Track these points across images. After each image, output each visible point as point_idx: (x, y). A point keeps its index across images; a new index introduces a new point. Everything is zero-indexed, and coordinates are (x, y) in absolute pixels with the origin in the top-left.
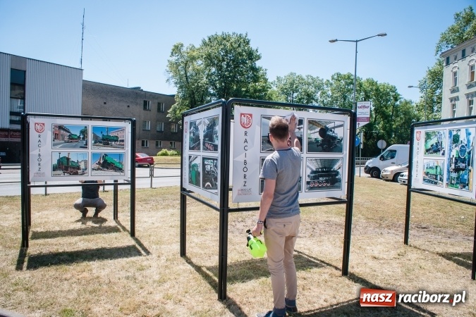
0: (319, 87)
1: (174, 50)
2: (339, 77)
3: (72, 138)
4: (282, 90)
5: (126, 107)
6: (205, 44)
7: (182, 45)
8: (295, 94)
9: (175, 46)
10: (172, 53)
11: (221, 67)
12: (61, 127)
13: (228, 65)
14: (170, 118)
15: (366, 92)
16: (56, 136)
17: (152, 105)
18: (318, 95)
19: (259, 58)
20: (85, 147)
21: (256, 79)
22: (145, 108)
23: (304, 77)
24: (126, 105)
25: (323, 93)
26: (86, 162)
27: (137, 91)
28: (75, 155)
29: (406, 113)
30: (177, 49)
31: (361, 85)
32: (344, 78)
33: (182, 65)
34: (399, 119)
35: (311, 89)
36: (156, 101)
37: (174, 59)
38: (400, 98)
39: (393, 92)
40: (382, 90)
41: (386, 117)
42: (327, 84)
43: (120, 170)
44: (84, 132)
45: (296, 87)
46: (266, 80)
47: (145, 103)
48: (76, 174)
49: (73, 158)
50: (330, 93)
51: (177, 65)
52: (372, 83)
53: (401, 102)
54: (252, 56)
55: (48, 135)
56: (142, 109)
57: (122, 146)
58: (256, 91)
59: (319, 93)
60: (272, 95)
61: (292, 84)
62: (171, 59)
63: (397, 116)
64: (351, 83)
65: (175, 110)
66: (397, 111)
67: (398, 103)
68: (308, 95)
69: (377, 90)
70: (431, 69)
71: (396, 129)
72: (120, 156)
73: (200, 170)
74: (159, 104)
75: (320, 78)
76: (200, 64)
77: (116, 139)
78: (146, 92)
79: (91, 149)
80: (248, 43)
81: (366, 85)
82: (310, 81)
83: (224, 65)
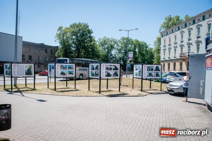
0: (116, 43)
1: (59, 29)
2: (124, 39)
3: (64, 68)
4: (101, 43)
5: (38, 52)
6: (71, 26)
7: (62, 27)
8: (106, 46)
9: (60, 27)
10: (58, 30)
11: (77, 36)
12: (62, 65)
13: (80, 35)
14: (56, 56)
15: (134, 44)
16: (61, 67)
17: (49, 51)
18: (115, 46)
19: (92, 33)
20: (66, 69)
21: (91, 41)
22: (46, 52)
23: (110, 39)
24: (38, 51)
25: (118, 45)
26: (66, 73)
27: (42, 45)
28: (64, 71)
29: (151, 53)
30: (60, 28)
31: (132, 42)
32: (126, 39)
33: (62, 35)
34: (148, 55)
35: (113, 43)
36: (50, 49)
37: (59, 32)
38: (148, 47)
39: (145, 45)
40: (141, 44)
41: (142, 55)
42: (119, 42)
43: (73, 74)
44: (66, 66)
45: (106, 43)
46: (95, 41)
47: (46, 50)
48: (65, 75)
49: (64, 72)
50: (120, 45)
51: (60, 35)
52: (137, 41)
53: (149, 49)
54: (90, 32)
55: (60, 67)
56: (45, 52)
57: (73, 69)
58: (91, 46)
59: (116, 45)
60: (97, 46)
61: (105, 41)
62: (57, 32)
63: (147, 54)
64: (129, 41)
65: (58, 53)
66: (147, 52)
67: (148, 49)
68: (111, 46)
69: (139, 44)
70: (158, 37)
71: (147, 59)
72: (73, 71)
73: (95, 74)
74: (51, 50)
75: (116, 39)
76: (69, 34)
77: (72, 68)
78: (46, 45)
79: (68, 70)
80: (88, 27)
81: (134, 42)
82: (112, 40)
83: (79, 35)
